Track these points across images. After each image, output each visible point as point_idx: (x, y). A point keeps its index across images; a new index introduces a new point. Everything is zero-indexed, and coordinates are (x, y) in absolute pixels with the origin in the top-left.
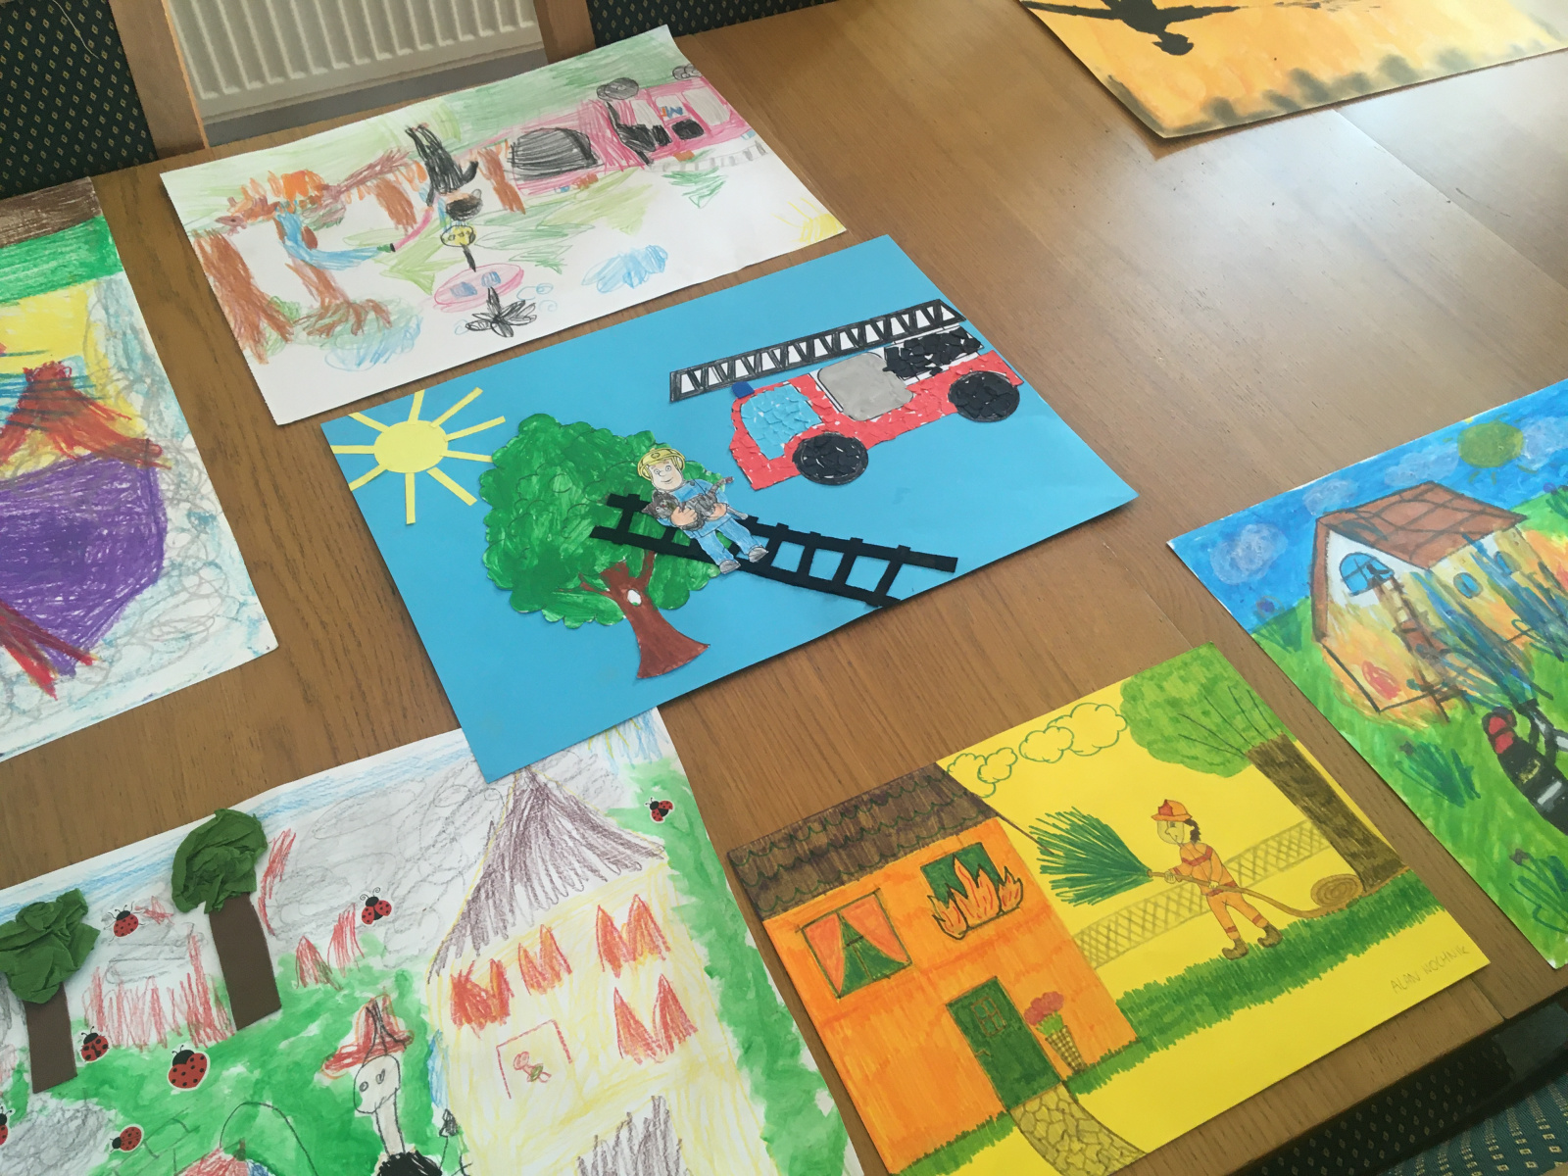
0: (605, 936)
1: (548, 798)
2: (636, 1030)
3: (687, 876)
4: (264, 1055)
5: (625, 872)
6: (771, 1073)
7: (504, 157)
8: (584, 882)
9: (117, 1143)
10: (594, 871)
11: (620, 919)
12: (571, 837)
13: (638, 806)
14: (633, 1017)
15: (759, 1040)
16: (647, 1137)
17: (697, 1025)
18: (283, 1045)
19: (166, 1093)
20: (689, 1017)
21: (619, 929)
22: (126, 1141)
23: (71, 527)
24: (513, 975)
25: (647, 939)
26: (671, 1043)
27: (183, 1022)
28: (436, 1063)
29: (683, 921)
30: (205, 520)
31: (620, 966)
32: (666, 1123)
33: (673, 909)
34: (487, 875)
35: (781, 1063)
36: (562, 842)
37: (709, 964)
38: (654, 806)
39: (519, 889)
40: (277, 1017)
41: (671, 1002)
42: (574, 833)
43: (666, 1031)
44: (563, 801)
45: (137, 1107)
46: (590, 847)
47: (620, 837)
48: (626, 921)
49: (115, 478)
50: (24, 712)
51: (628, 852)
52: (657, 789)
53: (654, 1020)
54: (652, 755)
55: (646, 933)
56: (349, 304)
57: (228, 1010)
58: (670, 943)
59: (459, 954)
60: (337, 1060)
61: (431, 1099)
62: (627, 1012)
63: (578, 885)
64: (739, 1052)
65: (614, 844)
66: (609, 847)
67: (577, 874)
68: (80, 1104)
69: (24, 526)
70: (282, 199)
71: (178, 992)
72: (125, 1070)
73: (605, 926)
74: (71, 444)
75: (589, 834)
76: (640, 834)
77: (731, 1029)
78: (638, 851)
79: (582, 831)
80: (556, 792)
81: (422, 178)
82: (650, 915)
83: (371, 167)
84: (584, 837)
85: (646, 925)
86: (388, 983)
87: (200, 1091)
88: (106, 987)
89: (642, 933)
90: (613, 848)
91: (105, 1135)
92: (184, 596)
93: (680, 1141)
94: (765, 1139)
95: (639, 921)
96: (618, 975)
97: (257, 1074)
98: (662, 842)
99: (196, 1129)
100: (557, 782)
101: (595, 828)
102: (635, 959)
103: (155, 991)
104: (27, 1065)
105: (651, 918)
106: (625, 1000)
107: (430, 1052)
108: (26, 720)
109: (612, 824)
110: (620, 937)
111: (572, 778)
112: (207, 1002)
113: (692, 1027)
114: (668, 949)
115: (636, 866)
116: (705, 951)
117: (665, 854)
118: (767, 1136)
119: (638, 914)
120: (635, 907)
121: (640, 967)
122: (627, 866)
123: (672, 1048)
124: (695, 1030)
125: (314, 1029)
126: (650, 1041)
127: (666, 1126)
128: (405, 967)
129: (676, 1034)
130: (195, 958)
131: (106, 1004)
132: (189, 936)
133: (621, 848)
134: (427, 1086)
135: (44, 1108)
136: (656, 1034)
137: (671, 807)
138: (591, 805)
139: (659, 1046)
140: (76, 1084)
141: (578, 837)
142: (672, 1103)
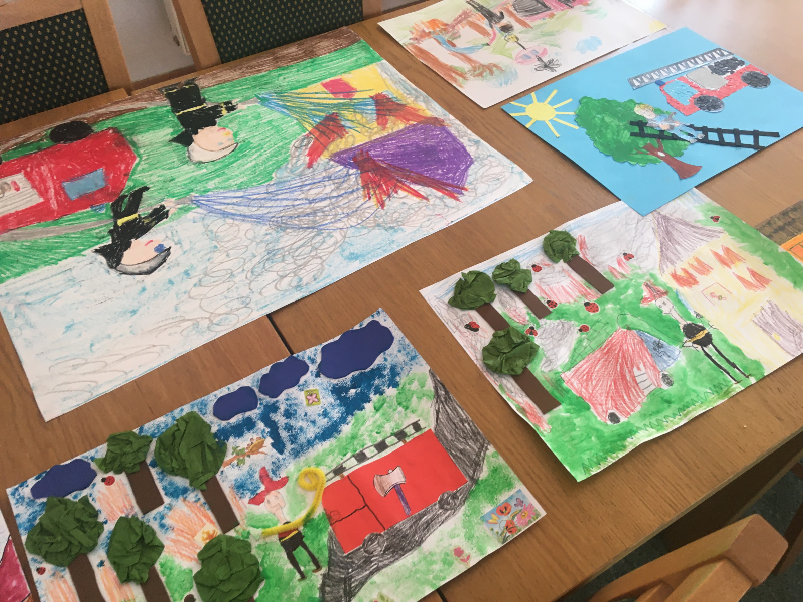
0: (718, 258)
1: (669, 219)
2: (748, 283)
4: (616, 301)
5: (714, 239)
7: (512, 9)
8: (700, 243)
9: (580, 330)
10: (702, 239)
11: (721, 253)
12: (686, 230)
13: (705, 218)
14: (745, 280)
16: (773, 312)
17: (771, 279)
18: (622, 297)
19: (588, 315)
20: (766, 277)
21: (723, 256)
22: (583, 329)
23: (427, 148)
24: (691, 271)
25: (735, 258)
26: (764, 286)
27: (579, 295)
28: (681, 298)
29: (746, 251)
30: (477, 143)
31: (730, 266)
32: (777, 307)
33: (739, 248)
34: (662, 244)
36: (684, 232)
37: (764, 262)
38: (712, 218)
39: (676, 246)
40: (614, 289)
41: (756, 275)
43: (760, 282)
44: (676, 219)
45: (581, 319)
46: (695, 233)
47: (705, 228)
48: (723, 253)
49: (433, 131)
50: (453, 208)
51: (711, 233)
52: (710, 212)
53: (753, 280)
54: (702, 202)
55: (733, 256)
56: (483, 66)
57: (594, 290)
58: (744, 258)
59: (667, 267)
60: (645, 300)
61: (686, 309)
62: (742, 279)
64: (792, 285)
66: (703, 232)
67: (696, 241)
68: (558, 321)
69: (410, 149)
70: (431, 30)
71: (571, 286)
72: (569, 309)
73: (717, 256)
74: (408, 120)
75: (693, 229)
76: (712, 227)
77: (785, 278)
78: (714, 232)
79: (689, 228)
80: (671, 217)
81: (484, 19)
83: (460, 16)
84: (691, 230)
85: (732, 254)
86: (648, 277)
87: (601, 313)
88: (543, 287)
90: (705, 232)
91: (574, 328)
92: (487, 167)
93: (786, 311)
95: (728, 253)
96: (731, 269)
97: (618, 306)
98: (722, 228)
99: (608, 323)
100: (670, 214)
101: (693, 227)
102: (734, 264)
103: (562, 287)
104: (530, 312)
105: (732, 251)
106: (739, 275)
107: (677, 295)
108: (454, 210)
109: (698, 225)
110: (725, 258)
111: (675, 212)
112: (584, 288)
113: (769, 280)
114: (745, 260)
115: (717, 237)
116: (760, 258)
117: (725, 232)
119: (727, 251)
120: (724, 249)
121: (737, 266)
122: (714, 237)
124: (771, 281)
125: (630, 292)
126: (756, 286)
128: (651, 272)
129: (764, 283)
130: (570, 276)
131: (546, 291)
132: (563, 270)
133: (708, 232)
134: (683, 305)
135: (546, 323)
136: (757, 284)
137: (719, 217)
138: (687, 220)
139: (760, 287)
140: (552, 315)
142: (775, 301)
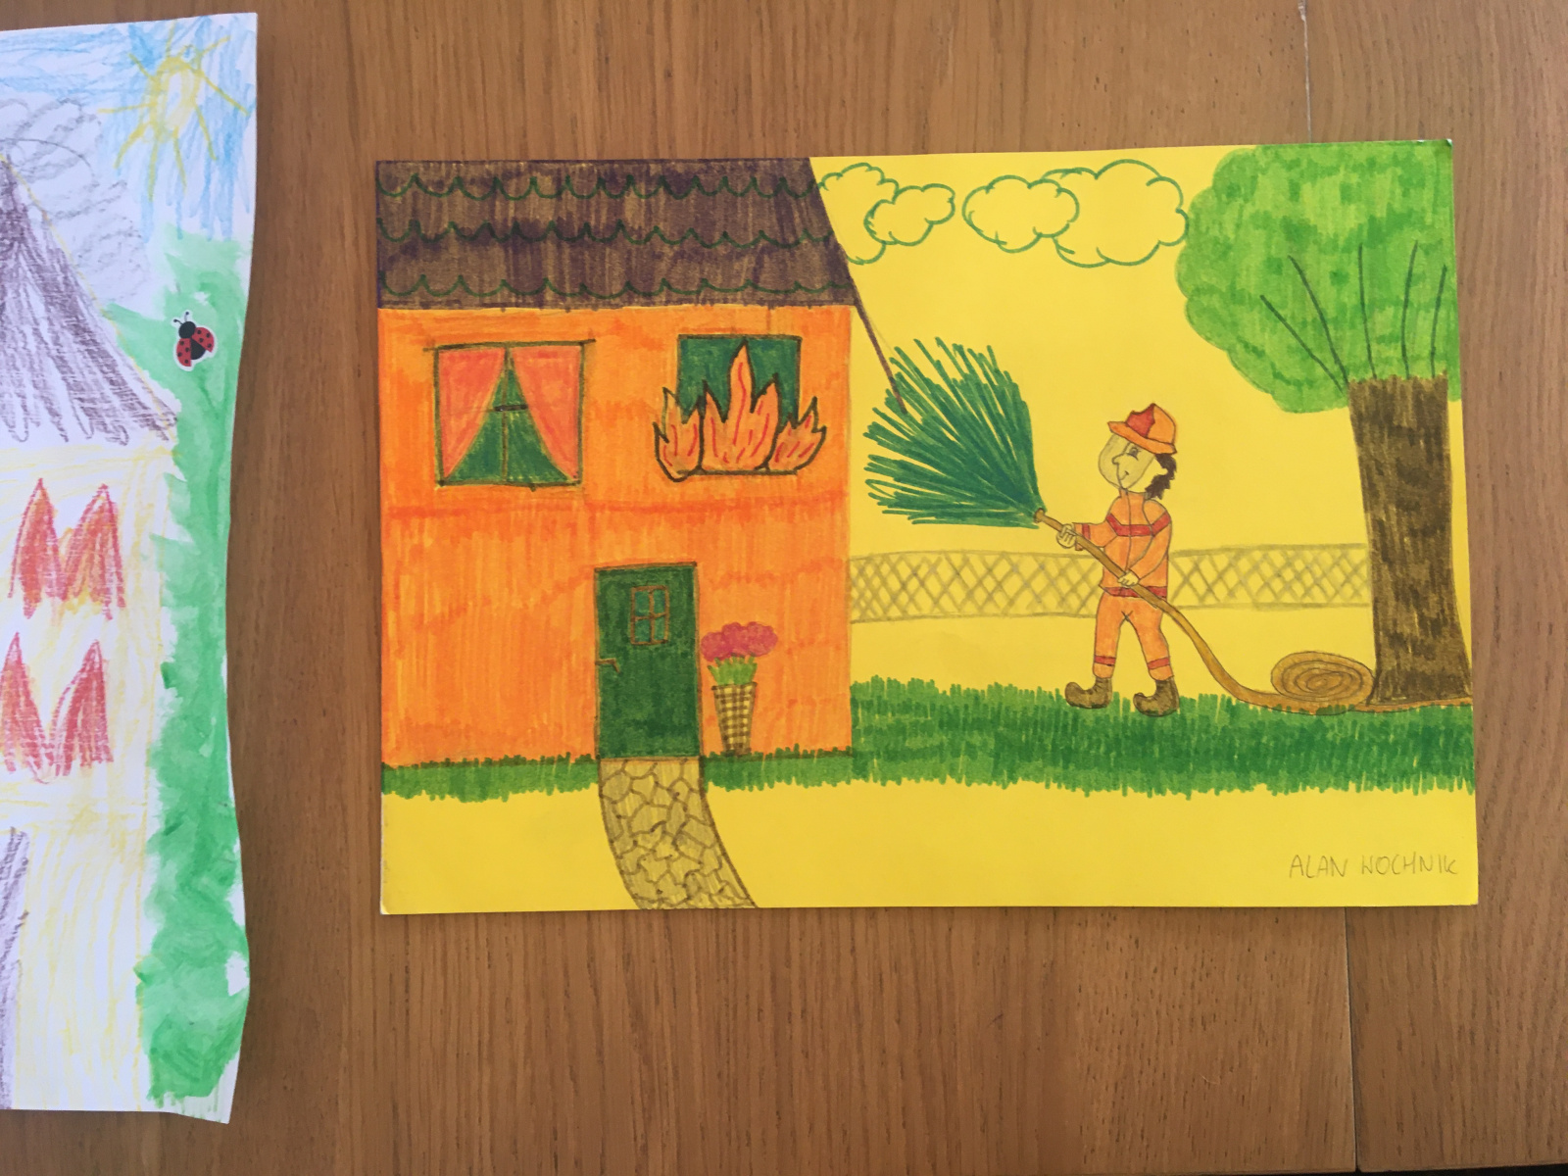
0: (31, 537)
1: (22, 239)
2: (24, 715)
3: (192, 488)
5: (99, 436)
6: (186, 884)
8: (31, 426)
10: (54, 413)
11: (67, 520)
12: (36, 332)
13: (163, 318)
14: (27, 694)
15: (190, 825)
17: (116, 753)
20: (109, 734)
21: (59, 533)
25: (96, 571)
26: (69, 759)
29: (161, 566)
31: (38, 600)
32: (17, 876)
33: (153, 537)
35: (205, 880)
36: (19, 336)
37: (171, 660)
38: (187, 329)
41: (94, 694)
42: (44, 327)
43: (70, 736)
44: (45, 255)
46: (62, 363)
47: (113, 367)
48: (74, 524)
51: (116, 402)
52: (201, 297)
53: (57, 711)
54: (217, 225)
55: (97, 558)
58: (128, 596)
62: (20, 681)
63: (20, 430)
64: (157, 826)
65: (100, 376)
66: (89, 378)
67: (24, 407)
73: (38, 522)
75: (68, 337)
76: (145, 375)
77: (159, 785)
78: (132, 408)
79: (57, 327)
80: (38, 233)
82: (115, 531)
84: (56, 342)
85: (102, 545)
89: (92, 557)
90: (96, 382)
93: (26, 914)
94: (140, 975)
95: (93, 533)
96: (28, 613)
98: (176, 406)
100: (44, 212)
101: (80, 330)
102: (64, 597)
105: (115, 538)
106: (24, 661)
109: (109, 334)
110: (55, 550)
111: (73, 215)
113: (107, 750)
114: (122, 603)
115: (121, 437)
116: (173, 636)
117: (172, 432)
118: (145, 972)
119: (98, 522)
120: (96, 507)
121: (68, 614)
122: (106, 430)
123: (68, 767)
124: (110, 759)
126: (39, 741)
127: (16, 883)
129: (82, 749)
133: (107, 388)
136: (52, 735)
137: (210, 347)
138: (87, 282)
139: (50, 756)
141: (47, 337)
